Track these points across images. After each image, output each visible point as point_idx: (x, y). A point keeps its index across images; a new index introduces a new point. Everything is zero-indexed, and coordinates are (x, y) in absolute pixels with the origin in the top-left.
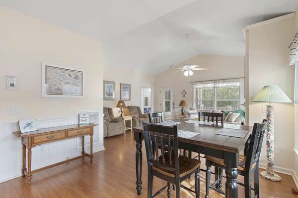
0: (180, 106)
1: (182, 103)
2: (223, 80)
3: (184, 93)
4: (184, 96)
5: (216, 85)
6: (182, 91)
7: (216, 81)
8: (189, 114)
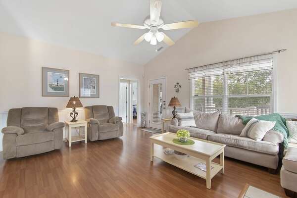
0: (170, 105)
1: (173, 102)
2: (240, 61)
3: (178, 87)
4: (177, 91)
5: (226, 70)
6: (175, 84)
7: (225, 63)
8: (179, 119)
